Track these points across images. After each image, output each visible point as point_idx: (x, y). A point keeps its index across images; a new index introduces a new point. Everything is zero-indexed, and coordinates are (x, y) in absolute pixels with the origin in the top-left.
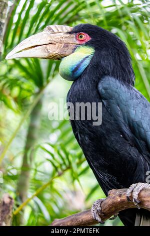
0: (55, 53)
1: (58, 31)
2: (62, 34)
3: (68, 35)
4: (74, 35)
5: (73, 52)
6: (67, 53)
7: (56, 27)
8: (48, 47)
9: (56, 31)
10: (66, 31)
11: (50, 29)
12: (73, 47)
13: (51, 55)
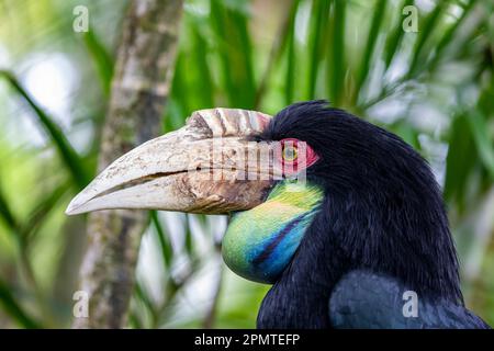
0: (210, 198)
1: (225, 129)
5: (263, 199)
6: (246, 201)
7: (218, 115)
10: (248, 131)
11: (201, 123)
13: (199, 203)
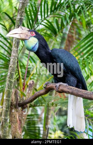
2: (26, 31)
3: (28, 32)
4: (30, 32)
8: (21, 35)
9: (24, 29)
12: (29, 36)
